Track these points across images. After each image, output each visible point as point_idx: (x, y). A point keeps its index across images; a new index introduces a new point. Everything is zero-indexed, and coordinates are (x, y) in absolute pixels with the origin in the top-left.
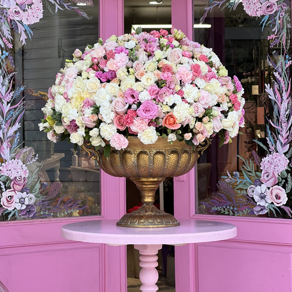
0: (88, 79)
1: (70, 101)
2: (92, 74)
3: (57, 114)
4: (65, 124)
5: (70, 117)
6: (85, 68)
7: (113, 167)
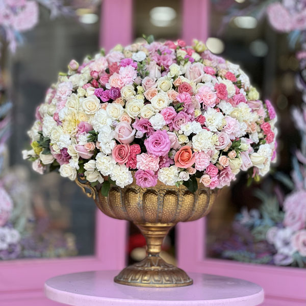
0: (85, 97)
1: (62, 124)
2: (91, 91)
3: (45, 140)
4: (54, 153)
5: (61, 144)
6: (82, 83)
7: (112, 208)
